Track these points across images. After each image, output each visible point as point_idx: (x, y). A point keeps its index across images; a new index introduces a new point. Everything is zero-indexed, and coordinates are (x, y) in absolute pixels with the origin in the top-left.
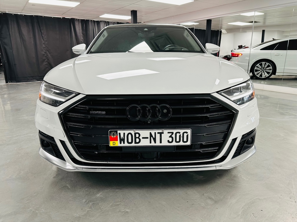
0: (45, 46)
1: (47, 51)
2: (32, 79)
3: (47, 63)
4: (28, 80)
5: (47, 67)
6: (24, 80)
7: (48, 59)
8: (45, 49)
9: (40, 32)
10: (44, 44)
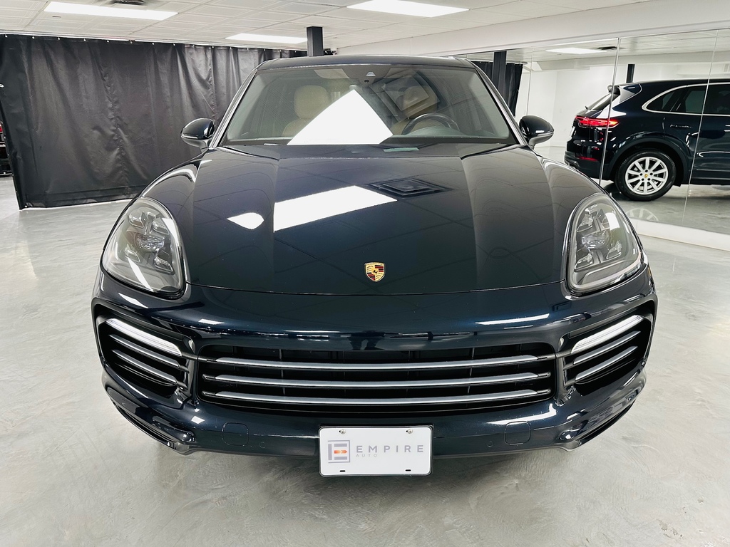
0: (114, 115)
1: (120, 127)
2: (85, 199)
3: (118, 157)
4: (74, 200)
5: (119, 168)
6: (64, 201)
7: (122, 149)
8: (113, 121)
9: (102, 81)
10: (112, 109)
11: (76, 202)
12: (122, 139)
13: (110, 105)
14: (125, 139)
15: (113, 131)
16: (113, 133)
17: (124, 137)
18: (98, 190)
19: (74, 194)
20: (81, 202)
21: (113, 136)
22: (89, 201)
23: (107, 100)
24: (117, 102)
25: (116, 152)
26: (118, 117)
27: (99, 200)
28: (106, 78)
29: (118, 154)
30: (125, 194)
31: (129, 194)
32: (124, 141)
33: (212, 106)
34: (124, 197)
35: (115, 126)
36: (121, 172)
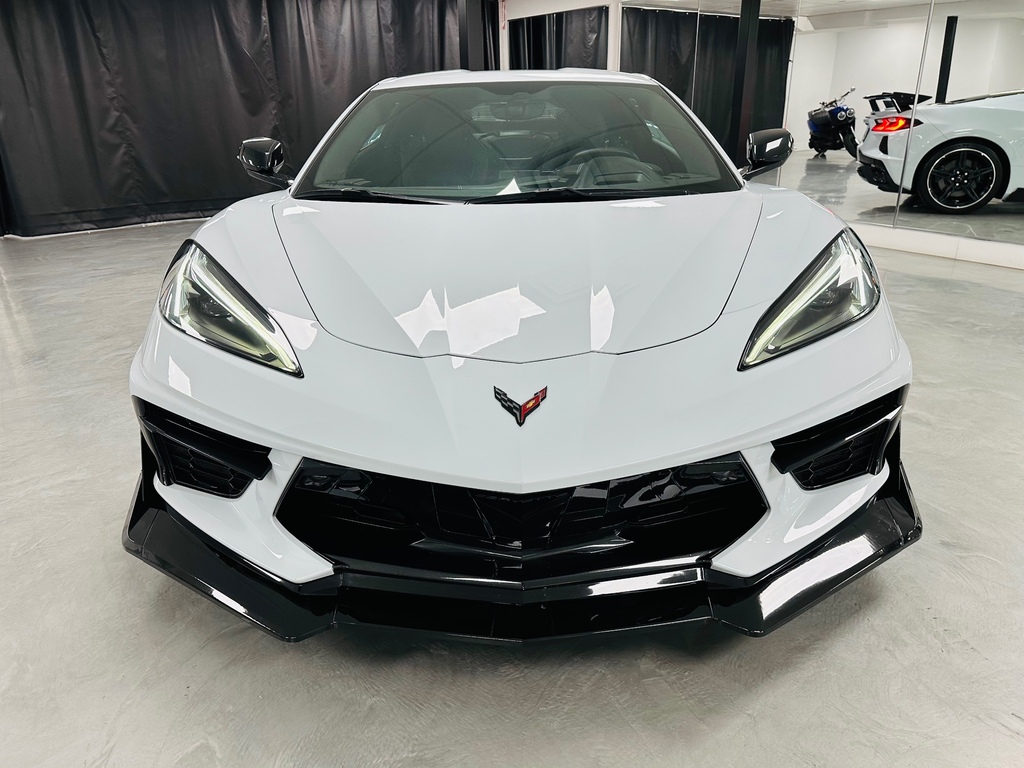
0: (114, 92)
1: (126, 112)
2: (78, 223)
3: (126, 158)
4: (64, 224)
5: (128, 176)
6: (47, 226)
7: (130, 145)
8: (115, 102)
9: (92, 38)
10: (111, 84)
11: (64, 228)
12: (128, 129)
13: (108, 78)
14: (135, 131)
17: (133, 127)
18: (98, 210)
19: (62, 216)
20: (72, 227)
21: (116, 125)
22: (86, 226)
23: (103, 69)
24: (119, 73)
25: (122, 151)
26: (121, 96)
27: (100, 225)
28: (98, 35)
29: (125, 154)
30: (139, 217)
31: (146, 217)
32: (133, 134)
33: (270, 80)
34: (138, 220)
35: (118, 111)
36: (131, 182)
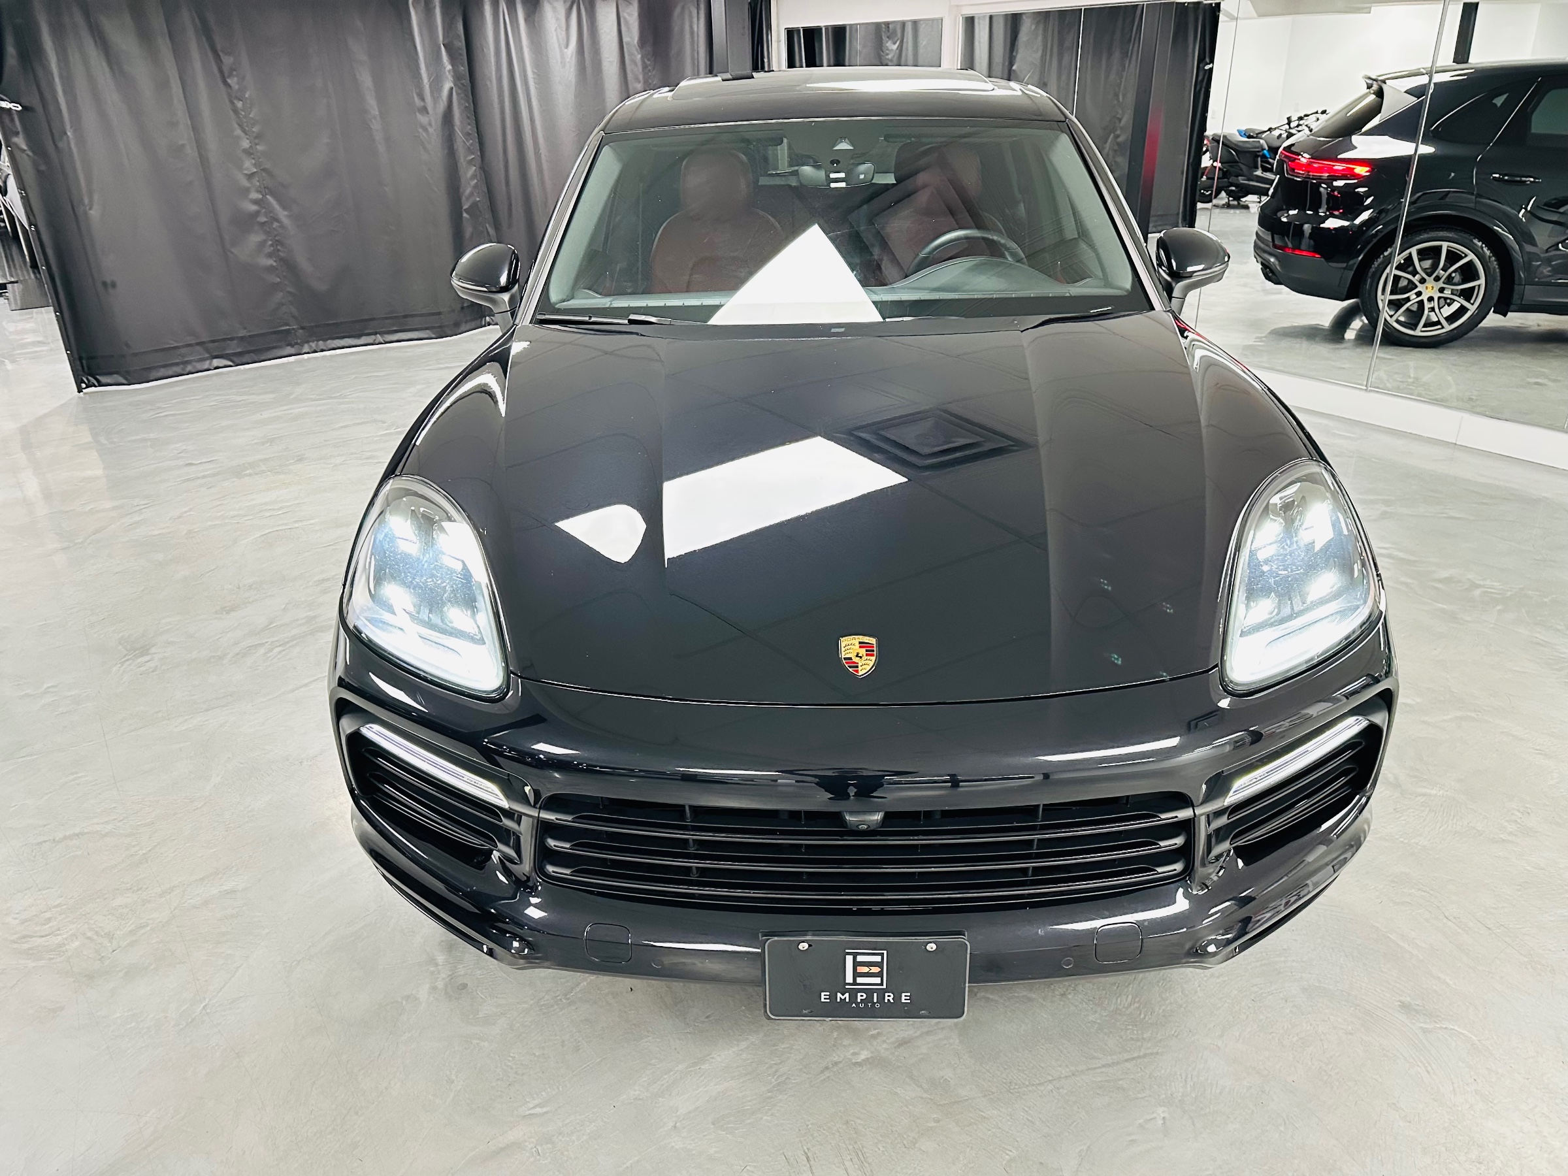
0: (255, 165)
1: (272, 192)
2: (204, 359)
3: (273, 261)
4: (188, 362)
5: (275, 287)
7: (278, 242)
8: (256, 183)
9: (221, 86)
10: (249, 153)
11: (188, 367)
12: (277, 220)
13: (246, 144)
14: (285, 221)
15: (256, 202)
16: (254, 208)
17: (282, 214)
18: (232, 339)
19: (186, 349)
20: (199, 366)
21: (257, 213)
22: (216, 362)
23: (238, 132)
24: (259, 136)
26: (264, 170)
27: (237, 359)
28: (229, 81)
30: (292, 346)
31: (302, 345)
32: (282, 226)
34: (289, 350)
35: (260, 192)
36: (279, 295)
